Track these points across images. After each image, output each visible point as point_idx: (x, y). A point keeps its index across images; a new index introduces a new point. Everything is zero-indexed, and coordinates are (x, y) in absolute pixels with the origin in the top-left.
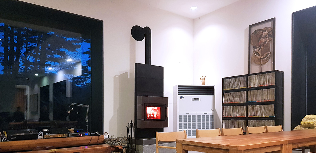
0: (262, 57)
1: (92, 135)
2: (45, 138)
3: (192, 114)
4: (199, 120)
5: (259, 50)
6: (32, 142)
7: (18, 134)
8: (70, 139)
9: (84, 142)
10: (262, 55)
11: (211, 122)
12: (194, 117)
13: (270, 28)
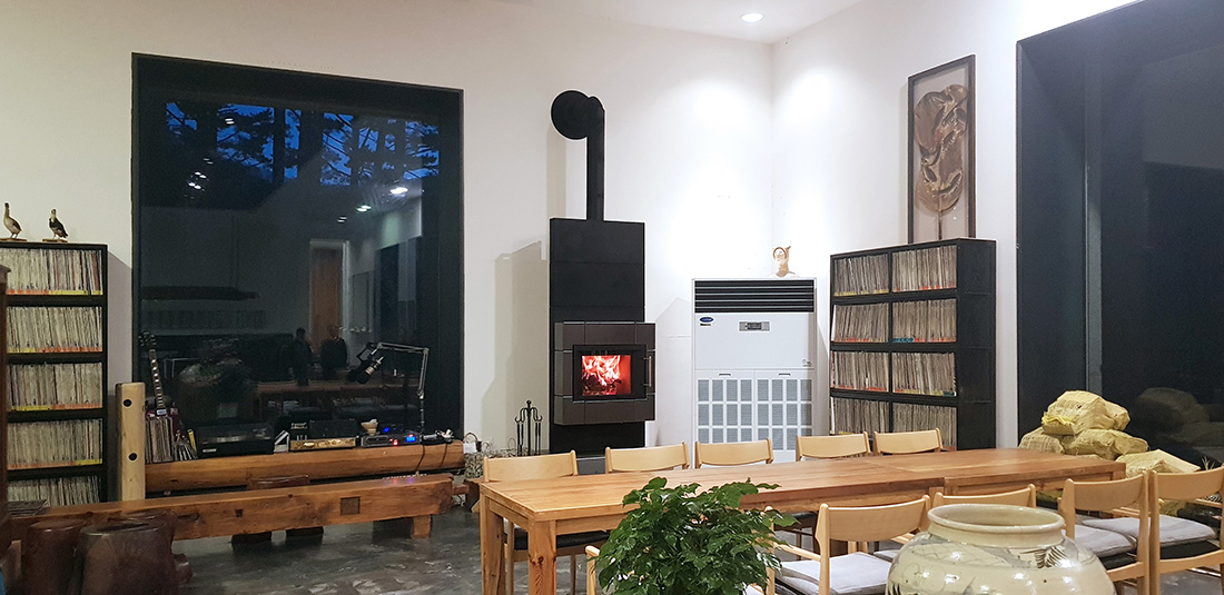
0: (942, 188)
1: (426, 443)
2: (294, 452)
3: (739, 377)
4: (763, 395)
5: (934, 163)
6: (258, 462)
7: (223, 440)
8: (361, 453)
9: (401, 464)
10: (944, 181)
11: (805, 402)
12: (747, 385)
13: (961, 90)
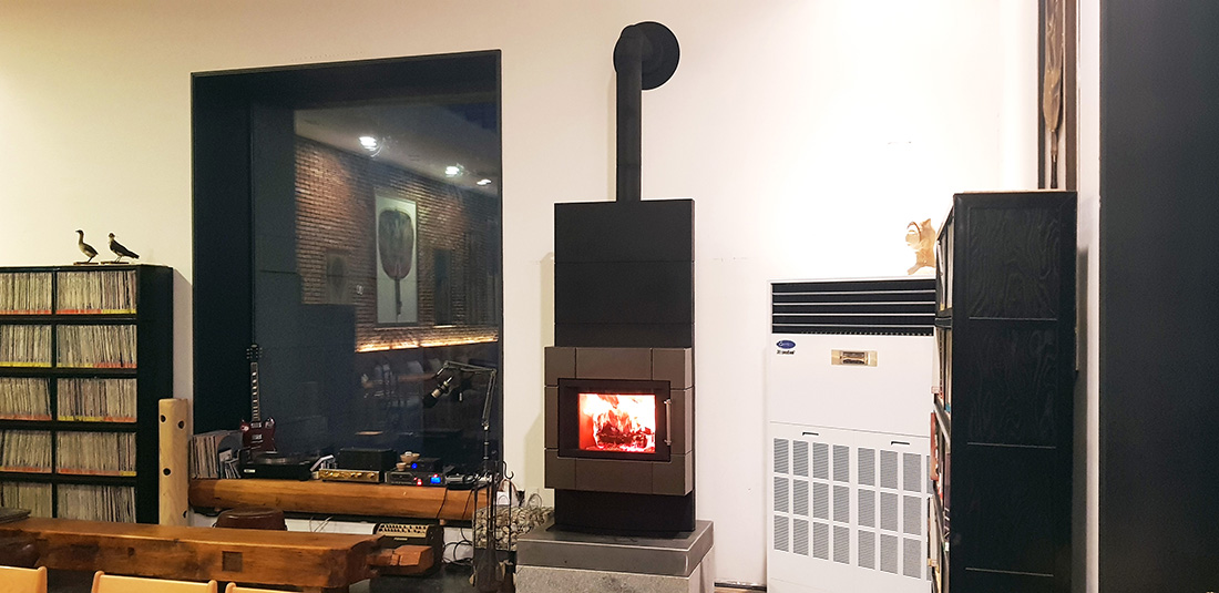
1: (452, 486)
3: (830, 440)
4: (866, 476)
8: (381, 491)
12: (842, 453)
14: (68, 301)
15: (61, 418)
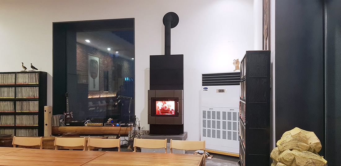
1: (122, 126)
2: (88, 126)
3: (216, 110)
4: (224, 118)
8: (103, 128)
12: (219, 113)
14: (19, 81)
15: (17, 111)
